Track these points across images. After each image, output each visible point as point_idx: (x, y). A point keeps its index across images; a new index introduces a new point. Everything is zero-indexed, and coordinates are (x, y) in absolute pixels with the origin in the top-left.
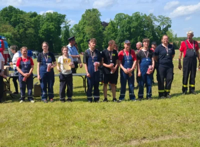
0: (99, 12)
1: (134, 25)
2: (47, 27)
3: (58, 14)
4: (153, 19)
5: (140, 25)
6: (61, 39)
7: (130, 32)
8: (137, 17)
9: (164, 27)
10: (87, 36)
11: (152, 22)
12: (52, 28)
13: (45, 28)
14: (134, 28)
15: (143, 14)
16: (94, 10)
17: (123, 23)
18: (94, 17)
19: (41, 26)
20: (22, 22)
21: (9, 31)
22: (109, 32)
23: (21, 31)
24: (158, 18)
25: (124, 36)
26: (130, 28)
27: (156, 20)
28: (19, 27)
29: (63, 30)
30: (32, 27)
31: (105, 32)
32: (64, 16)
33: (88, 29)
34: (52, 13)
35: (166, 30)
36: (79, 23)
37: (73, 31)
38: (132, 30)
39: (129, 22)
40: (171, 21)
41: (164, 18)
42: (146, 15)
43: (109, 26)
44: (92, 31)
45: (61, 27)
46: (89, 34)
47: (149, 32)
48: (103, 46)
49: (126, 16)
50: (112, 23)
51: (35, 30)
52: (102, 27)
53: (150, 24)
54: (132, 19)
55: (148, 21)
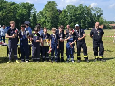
0: (56, 3)
2: (22, 12)
3: (29, 4)
4: (91, 9)
5: (83, 12)
6: (31, 20)
7: (76, 17)
8: (81, 8)
9: (99, 14)
10: (48, 19)
12: (25, 13)
13: (20, 12)
14: (78, 14)
15: (85, 6)
16: (53, 2)
17: (72, 11)
18: (53, 6)
19: (17, 11)
20: (5, 8)
22: (62, 16)
23: (4, 14)
24: (94, 9)
25: (72, 19)
26: (76, 15)
27: (93, 10)
28: (3, 11)
29: (32, 14)
30: (12, 12)
31: (59, 16)
32: (33, 5)
33: (48, 14)
34: (25, 3)
35: (99, 16)
36: (43, 10)
37: (39, 15)
38: (77, 16)
39: (75, 11)
40: (102, 11)
43: (62, 13)
44: (51, 16)
45: (30, 13)
46: (49, 17)
47: (88, 17)
48: (58, 25)
49: (74, 7)
50: (64, 11)
51: (14, 13)
52: (58, 13)
53: (89, 12)
54: (77, 8)
55: (88, 11)
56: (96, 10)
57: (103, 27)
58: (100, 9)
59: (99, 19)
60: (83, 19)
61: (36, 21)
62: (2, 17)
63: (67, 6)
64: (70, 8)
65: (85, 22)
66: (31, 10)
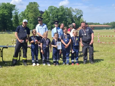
0: (37, 4)
2: (3, 12)
3: (10, 4)
4: (72, 11)
5: (64, 14)
6: (13, 21)
7: (58, 18)
8: (62, 9)
9: (79, 16)
10: (31, 20)
11: (71, 13)
12: (6, 13)
13: (1, 13)
14: (60, 15)
16: (34, 3)
17: (54, 13)
18: (35, 7)
22: (45, 17)
24: (75, 10)
25: (54, 20)
26: (58, 16)
29: (14, 15)
32: (14, 6)
33: (30, 15)
34: (6, 3)
36: (25, 11)
39: (57, 12)
41: (78, 10)
42: (67, 8)
43: (45, 14)
44: (33, 17)
45: (12, 13)
46: (31, 18)
47: (69, 18)
49: (55, 8)
50: (46, 12)
52: (40, 14)
53: (70, 14)
54: (59, 10)
55: (69, 12)
56: (76, 12)
58: (81, 11)
59: (80, 20)
60: (65, 21)
61: (18, 22)
63: (49, 7)
64: (52, 9)
65: (66, 23)
66: (12, 11)
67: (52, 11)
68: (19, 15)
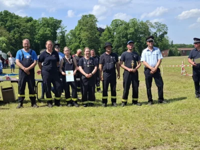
0: (95, 18)
1: (131, 32)
2: (43, 32)
3: (54, 20)
4: (150, 26)
5: (136, 31)
7: (127, 38)
8: (134, 23)
9: (161, 33)
10: (84, 42)
11: (148, 29)
12: (48, 34)
13: (41, 33)
14: (130, 34)
15: (140, 21)
16: (91, 16)
17: (120, 29)
18: (91, 22)
19: (37, 32)
20: (18, 27)
21: (4, 36)
22: (105, 38)
23: (16, 36)
24: (154, 25)
26: (127, 34)
27: (152, 26)
28: (15, 32)
29: (59, 35)
30: (28, 32)
31: (101, 38)
32: (60, 22)
33: (84, 35)
34: (49, 18)
35: (162, 36)
36: (76, 28)
37: (69, 37)
38: (129, 36)
39: (126, 29)
40: (167, 28)
41: (160, 25)
42: (143, 22)
43: (105, 32)
44: (88, 37)
45: (56, 33)
46: (85, 40)
48: (99, 52)
49: (122, 23)
50: (108, 29)
51: (31, 35)
52: (98, 33)
53: (147, 31)
54: (128, 25)
55: (144, 28)
56: (157, 27)
57: (168, 52)
58: (163, 25)
59: (162, 40)
60: (138, 42)
62: (13, 41)
63: (113, 22)
64: (117, 25)
66: (57, 30)
67: (117, 27)
68: (67, 35)
